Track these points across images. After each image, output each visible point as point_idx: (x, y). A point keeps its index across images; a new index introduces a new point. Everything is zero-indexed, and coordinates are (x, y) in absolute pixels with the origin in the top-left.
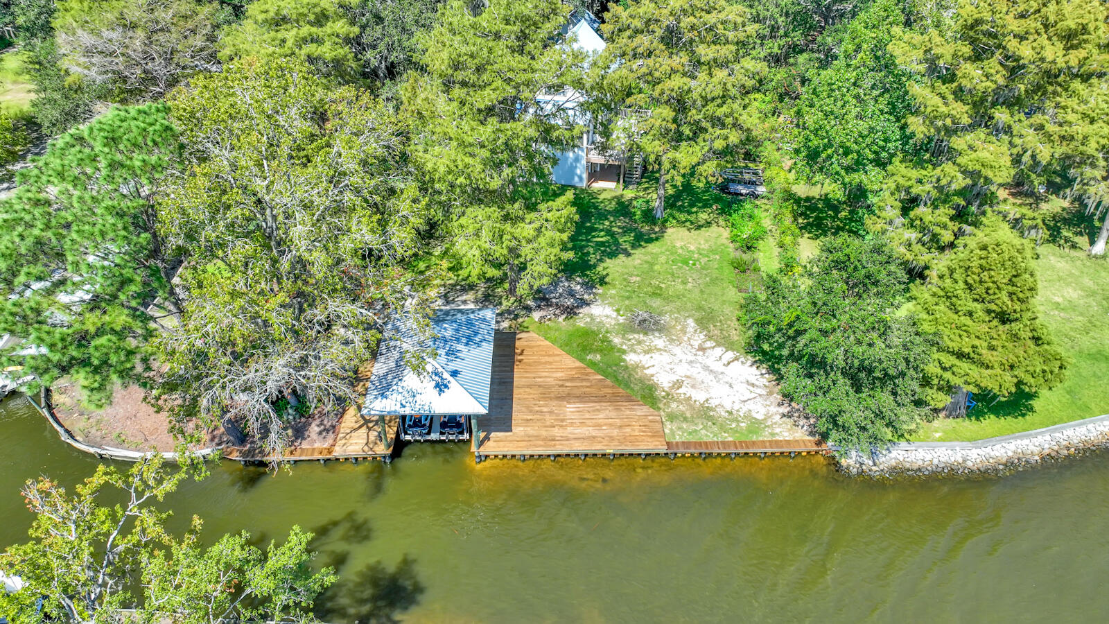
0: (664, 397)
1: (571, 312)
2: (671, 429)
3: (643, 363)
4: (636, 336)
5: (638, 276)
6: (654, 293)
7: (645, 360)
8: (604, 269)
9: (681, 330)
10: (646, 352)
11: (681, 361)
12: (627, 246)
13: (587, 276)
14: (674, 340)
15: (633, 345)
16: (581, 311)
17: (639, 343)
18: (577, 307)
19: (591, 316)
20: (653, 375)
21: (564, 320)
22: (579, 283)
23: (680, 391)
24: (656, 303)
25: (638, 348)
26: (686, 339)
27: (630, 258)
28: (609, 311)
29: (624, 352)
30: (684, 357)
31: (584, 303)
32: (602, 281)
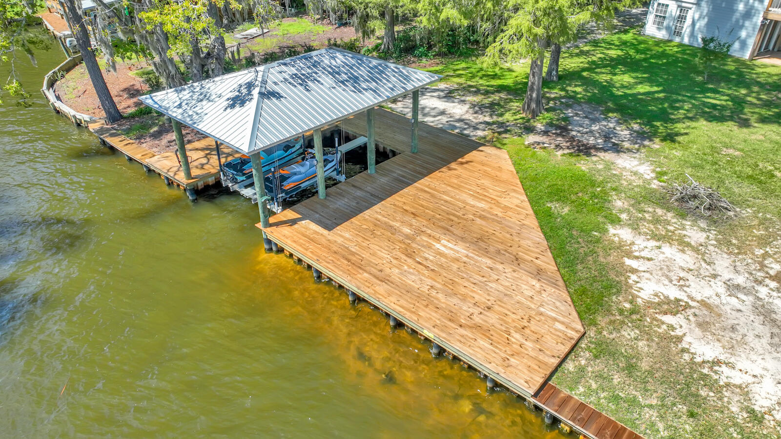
0: (621, 312)
1: (585, 150)
2: (582, 370)
3: (635, 248)
4: (660, 211)
5: (742, 150)
6: (750, 177)
7: (643, 244)
8: (688, 127)
9: (760, 238)
10: (655, 237)
11: (715, 276)
12: (753, 119)
13: (653, 126)
14: (729, 244)
15: (644, 219)
16: (599, 154)
17: (656, 221)
18: (598, 149)
19: (609, 166)
20: (634, 271)
21: (564, 155)
22: (631, 130)
23: (668, 319)
24: (746, 189)
25: (645, 227)
26: (759, 252)
27: (745, 130)
28: (646, 170)
29: (615, 221)
30: (727, 275)
31: (617, 149)
32: (670, 138)
